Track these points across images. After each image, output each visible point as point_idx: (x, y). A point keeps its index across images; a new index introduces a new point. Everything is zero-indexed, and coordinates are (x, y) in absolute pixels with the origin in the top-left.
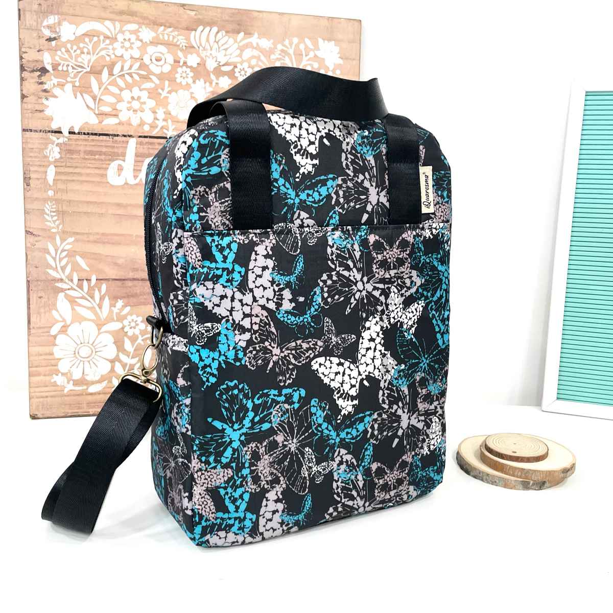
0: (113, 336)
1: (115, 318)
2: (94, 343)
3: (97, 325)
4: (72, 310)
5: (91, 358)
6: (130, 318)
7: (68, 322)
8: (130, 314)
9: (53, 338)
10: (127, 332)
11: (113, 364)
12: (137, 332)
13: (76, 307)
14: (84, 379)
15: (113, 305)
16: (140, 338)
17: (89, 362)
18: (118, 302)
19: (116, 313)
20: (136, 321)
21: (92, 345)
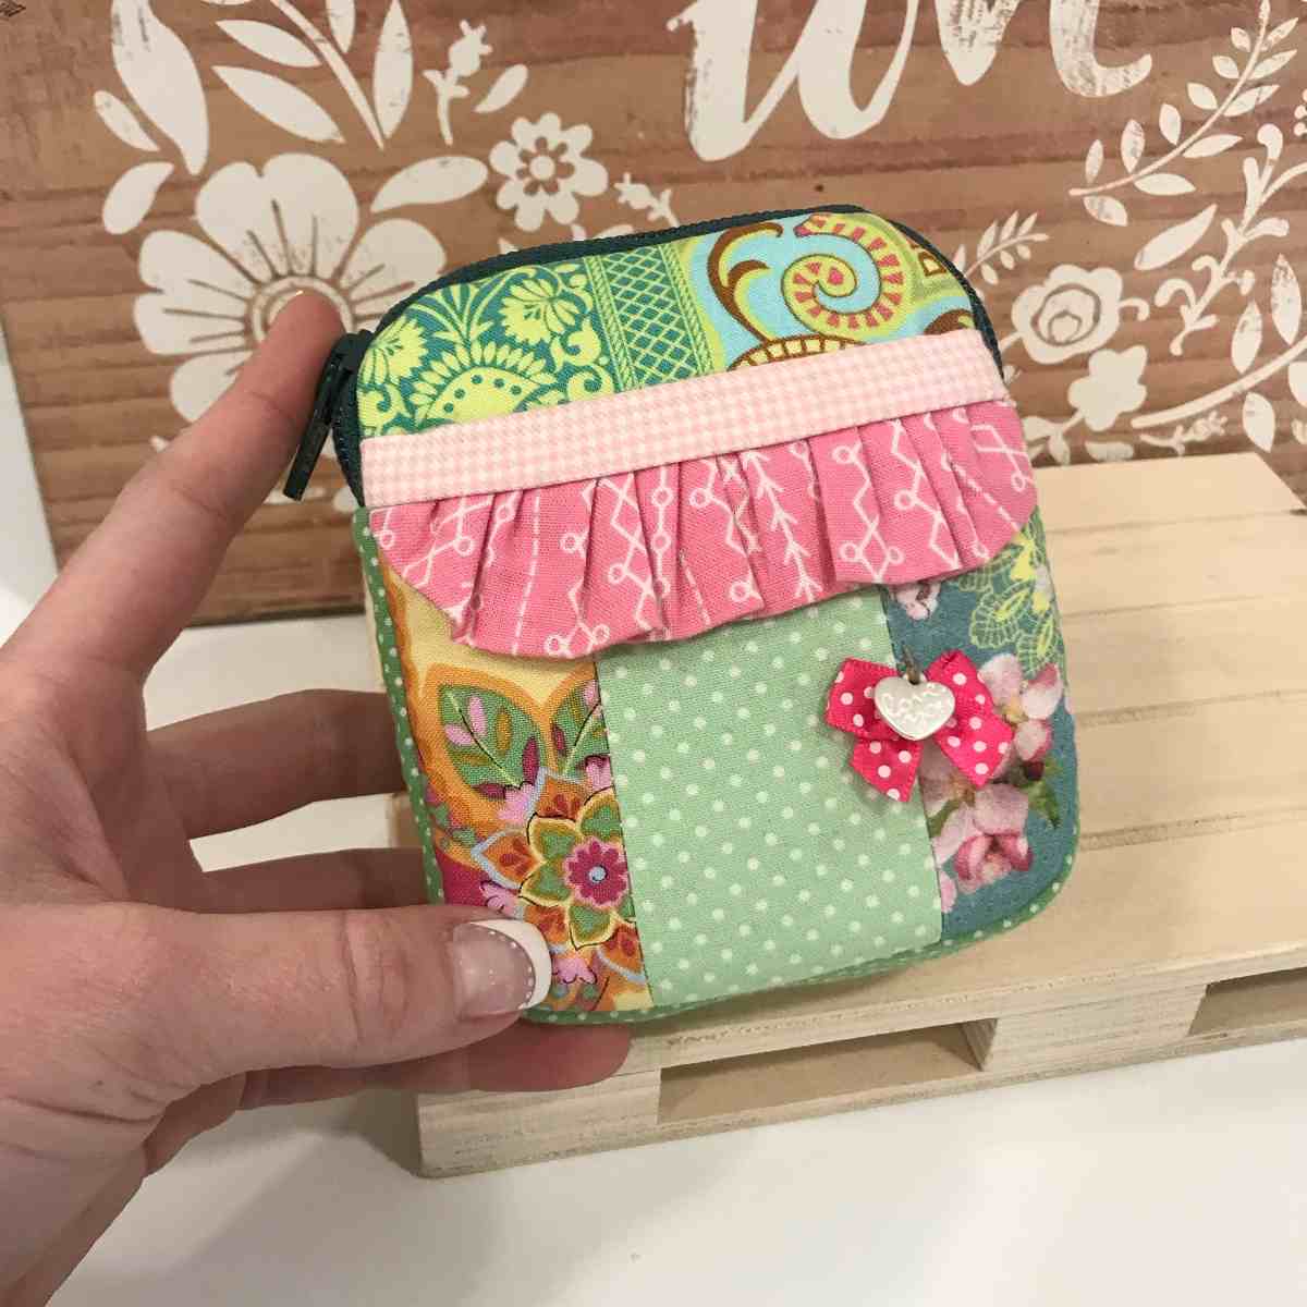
0: (437, 234)
1: (449, 138)
2: (339, 271)
3: (350, 175)
4: (206, 88)
6: (524, 133)
7: (195, 164)
8: (528, 105)
9: (120, 250)
10: (514, 210)
12: (565, 210)
13: (225, 73)
15: (429, 56)
18: (460, 35)
19: (454, 103)
20: (562, 148)
21: (333, 282)
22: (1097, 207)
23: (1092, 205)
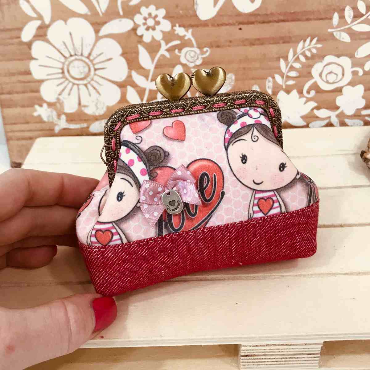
0: (120, 43)
1: (121, 12)
2: (90, 54)
3: (93, 24)
5: (89, 79)
9: (26, 47)
10: (141, 37)
11: (124, 89)
12: (158, 36)
14: (82, 111)
16: (164, 47)
17: (86, 85)
19: (123, 2)
20: (156, 16)
21: (88, 57)
22: (338, 35)
23: (337, 35)
